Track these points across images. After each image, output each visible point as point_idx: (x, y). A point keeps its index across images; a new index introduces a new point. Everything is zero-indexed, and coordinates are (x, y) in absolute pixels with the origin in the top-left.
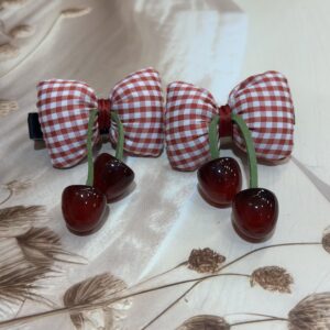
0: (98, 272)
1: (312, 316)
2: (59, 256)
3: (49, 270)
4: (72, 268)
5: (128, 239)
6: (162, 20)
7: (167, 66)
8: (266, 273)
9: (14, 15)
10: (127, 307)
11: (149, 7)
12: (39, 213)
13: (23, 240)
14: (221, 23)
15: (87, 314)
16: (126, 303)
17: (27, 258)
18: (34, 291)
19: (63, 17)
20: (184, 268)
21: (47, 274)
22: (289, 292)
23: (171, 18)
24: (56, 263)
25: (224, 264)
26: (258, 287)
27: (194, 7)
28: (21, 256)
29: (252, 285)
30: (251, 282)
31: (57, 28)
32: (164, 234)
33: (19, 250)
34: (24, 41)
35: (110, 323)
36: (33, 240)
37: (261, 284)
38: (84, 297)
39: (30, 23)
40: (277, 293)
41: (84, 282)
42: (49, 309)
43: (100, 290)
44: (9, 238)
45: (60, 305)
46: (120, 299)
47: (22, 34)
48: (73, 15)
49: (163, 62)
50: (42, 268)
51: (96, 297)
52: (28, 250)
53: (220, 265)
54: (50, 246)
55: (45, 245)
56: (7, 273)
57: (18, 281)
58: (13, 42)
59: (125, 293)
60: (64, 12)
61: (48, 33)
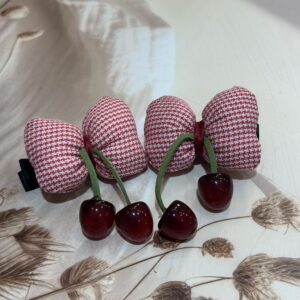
0: (83, 257)
1: (250, 273)
2: (51, 248)
3: (45, 260)
4: (63, 256)
6: (105, 37)
7: (114, 79)
8: (213, 243)
10: (111, 282)
11: (92, 27)
12: (29, 214)
13: (20, 237)
14: (153, 38)
15: (80, 291)
16: (110, 279)
17: (26, 251)
18: (36, 277)
19: (20, 40)
21: (44, 263)
22: (232, 257)
23: (111, 35)
24: (50, 253)
26: (208, 255)
27: (129, 25)
28: (20, 251)
29: (203, 254)
30: (203, 252)
31: (16, 51)
33: (18, 246)
35: (99, 296)
36: (28, 236)
37: (210, 253)
38: (77, 278)
40: (223, 258)
41: (74, 266)
42: (50, 291)
43: (88, 271)
44: (8, 236)
45: (59, 286)
46: (104, 276)
48: (29, 38)
50: (39, 259)
51: (86, 277)
52: (25, 244)
54: (42, 240)
55: (38, 240)
56: (12, 265)
57: (22, 271)
59: (108, 271)
60: (20, 36)
61: (10, 55)
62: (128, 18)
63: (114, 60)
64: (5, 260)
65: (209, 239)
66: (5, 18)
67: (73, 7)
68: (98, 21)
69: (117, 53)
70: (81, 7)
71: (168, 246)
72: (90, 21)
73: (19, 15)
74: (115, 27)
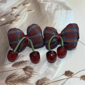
0: (43, 77)
2: (33, 73)
3: (32, 77)
4: (37, 76)
5: (49, 68)
6: (52, 12)
8: (84, 77)
9: (16, 12)
11: (49, 9)
13: (25, 69)
14: (67, 13)
17: (26, 74)
18: (28, 82)
19: (28, 12)
20: (64, 76)
23: (54, 12)
24: (33, 75)
25: (73, 74)
26: (82, 80)
27: (60, 9)
28: (24, 73)
29: (81, 80)
30: (80, 79)
31: (27, 15)
32: (58, 67)
34: (19, 19)
36: (27, 69)
37: (83, 79)
38: (40, 83)
39: (20, 14)
41: (40, 79)
43: (44, 81)
44: (21, 69)
46: (49, 83)
47: (18, 17)
48: (30, 12)
49: (54, 23)
50: (30, 76)
51: (43, 83)
52: (26, 71)
53: (72, 75)
54: (31, 70)
55: (30, 70)
57: (24, 79)
58: (16, 19)
59: (50, 82)
60: (28, 11)
61: (25, 17)
62: (60, 7)
63: (55, 19)
64: (20, 76)
65: (83, 75)
66: (24, 6)
67: (44, 3)
68: (50, 8)
69: (56, 17)
70: (46, 4)
71: (69, 76)
72: (48, 8)
73: (28, 5)
74: (55, 10)
